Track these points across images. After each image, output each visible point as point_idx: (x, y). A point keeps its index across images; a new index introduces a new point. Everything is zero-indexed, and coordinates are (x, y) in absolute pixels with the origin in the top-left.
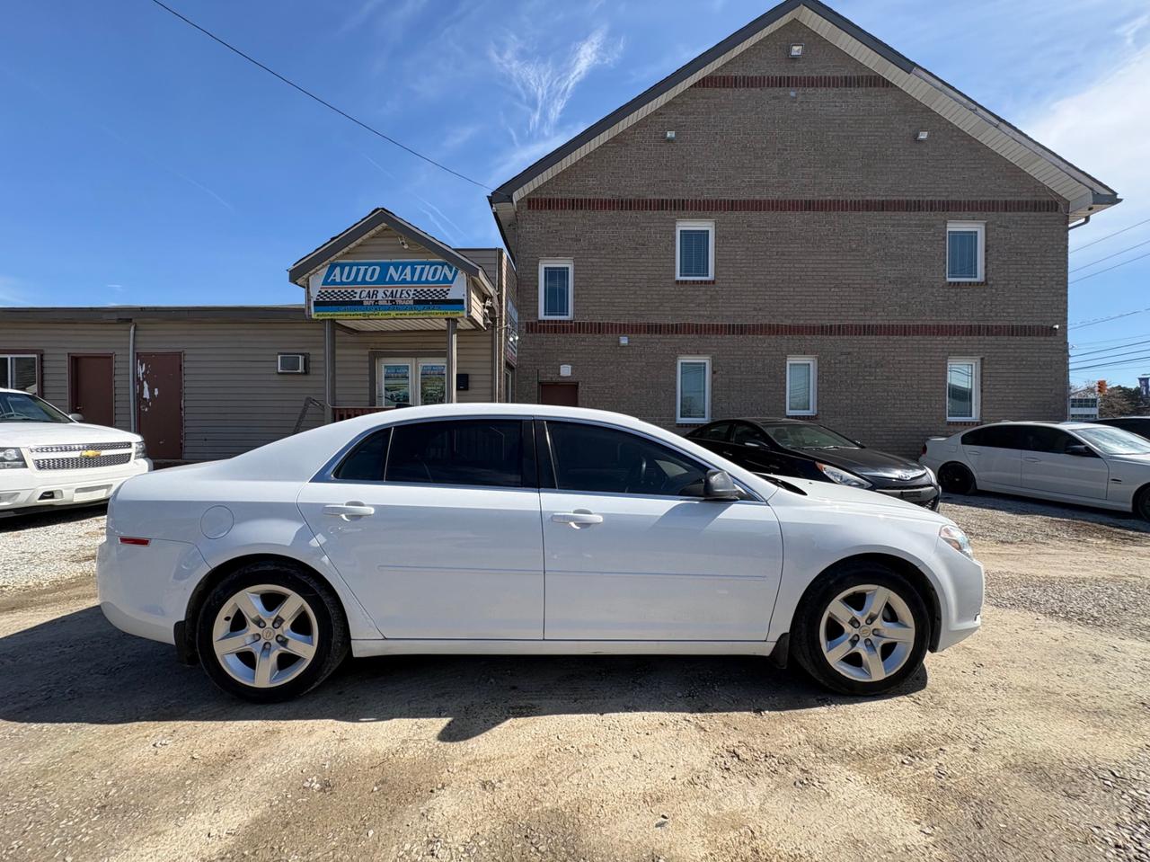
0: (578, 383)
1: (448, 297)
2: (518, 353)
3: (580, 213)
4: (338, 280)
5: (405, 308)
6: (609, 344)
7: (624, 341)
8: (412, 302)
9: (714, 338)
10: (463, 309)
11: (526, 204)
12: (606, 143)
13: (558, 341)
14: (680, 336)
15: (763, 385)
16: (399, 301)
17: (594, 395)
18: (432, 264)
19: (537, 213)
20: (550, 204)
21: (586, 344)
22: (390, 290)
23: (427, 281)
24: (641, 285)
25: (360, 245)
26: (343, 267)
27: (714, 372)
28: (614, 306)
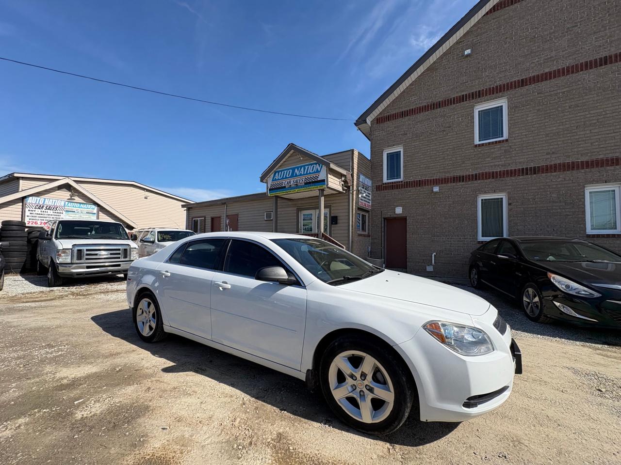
0: (406, 217)
1: (319, 179)
2: (372, 202)
3: (407, 118)
4: (277, 179)
5: (302, 187)
6: (426, 192)
7: (436, 189)
8: (304, 184)
9: (508, 179)
10: (324, 184)
11: (376, 122)
12: (424, 72)
13: (394, 194)
14: (479, 181)
15: (559, 210)
16: (299, 184)
17: (417, 224)
18: (311, 165)
19: (382, 125)
20: (388, 118)
21: (411, 193)
22: (295, 180)
23: (310, 173)
24: (448, 152)
25: (285, 162)
26: (279, 172)
27: (509, 204)
28: (429, 169)
